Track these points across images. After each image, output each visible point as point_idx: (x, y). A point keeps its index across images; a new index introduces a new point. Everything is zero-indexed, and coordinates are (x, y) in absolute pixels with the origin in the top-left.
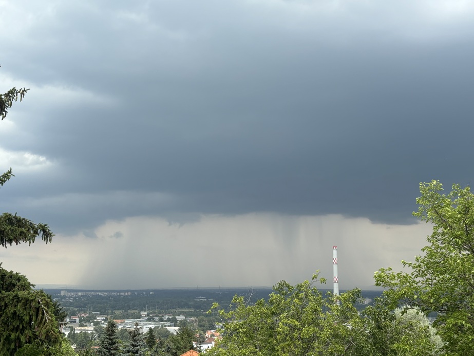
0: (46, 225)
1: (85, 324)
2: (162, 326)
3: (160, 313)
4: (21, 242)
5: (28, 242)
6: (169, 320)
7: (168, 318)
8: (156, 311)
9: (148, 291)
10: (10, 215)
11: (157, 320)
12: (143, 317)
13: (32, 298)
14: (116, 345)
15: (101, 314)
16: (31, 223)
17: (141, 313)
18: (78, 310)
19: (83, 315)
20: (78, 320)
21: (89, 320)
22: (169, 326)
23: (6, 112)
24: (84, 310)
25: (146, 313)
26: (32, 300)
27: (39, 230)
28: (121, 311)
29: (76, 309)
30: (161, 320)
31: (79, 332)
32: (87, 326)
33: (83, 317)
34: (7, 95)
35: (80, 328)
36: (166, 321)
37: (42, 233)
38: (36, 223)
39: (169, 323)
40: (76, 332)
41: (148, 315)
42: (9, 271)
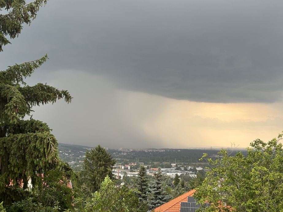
0: (67, 91)
1: (134, 170)
2: (186, 174)
3: (185, 165)
4: (48, 102)
5: (52, 102)
6: (191, 170)
7: (191, 169)
8: (182, 164)
9: (176, 150)
10: (42, 84)
11: (183, 170)
12: (173, 167)
13: (44, 137)
14: (146, 182)
15: (144, 164)
16: (57, 90)
17: (172, 164)
18: (129, 161)
19: (133, 164)
20: (129, 168)
21: (136, 168)
22: (191, 174)
23: (36, 15)
24: (133, 161)
25: (175, 164)
26: (45, 138)
27: (62, 95)
28: (158, 163)
29: (128, 160)
30: (186, 169)
31: (130, 175)
32: (135, 172)
33: (133, 165)
34: (36, 3)
35: (130, 173)
36: (189, 170)
37: (65, 96)
38: (60, 90)
39: (191, 172)
40: (128, 175)
41: (176, 166)
42: (36, 120)
